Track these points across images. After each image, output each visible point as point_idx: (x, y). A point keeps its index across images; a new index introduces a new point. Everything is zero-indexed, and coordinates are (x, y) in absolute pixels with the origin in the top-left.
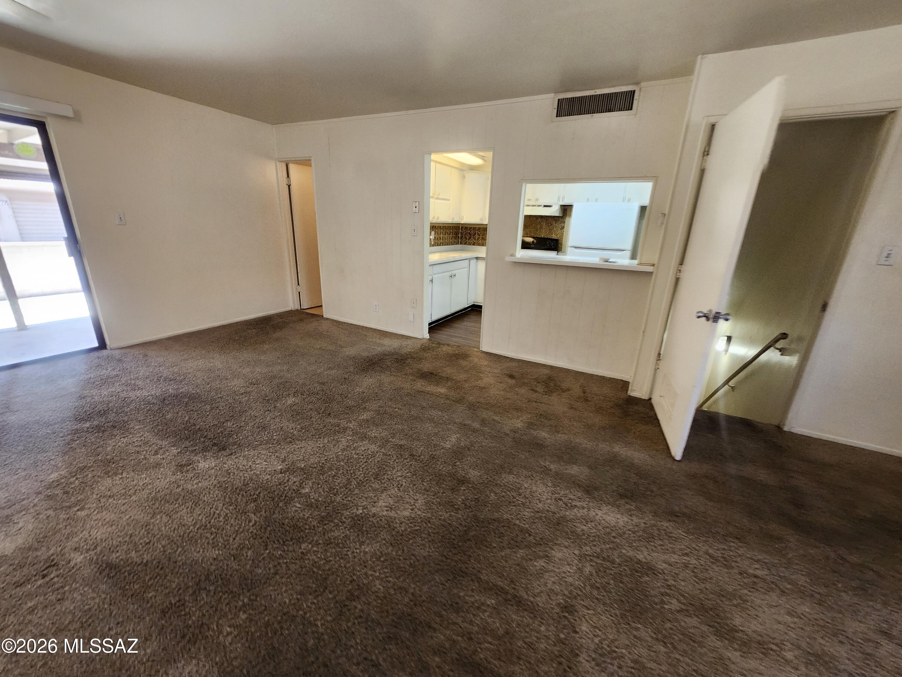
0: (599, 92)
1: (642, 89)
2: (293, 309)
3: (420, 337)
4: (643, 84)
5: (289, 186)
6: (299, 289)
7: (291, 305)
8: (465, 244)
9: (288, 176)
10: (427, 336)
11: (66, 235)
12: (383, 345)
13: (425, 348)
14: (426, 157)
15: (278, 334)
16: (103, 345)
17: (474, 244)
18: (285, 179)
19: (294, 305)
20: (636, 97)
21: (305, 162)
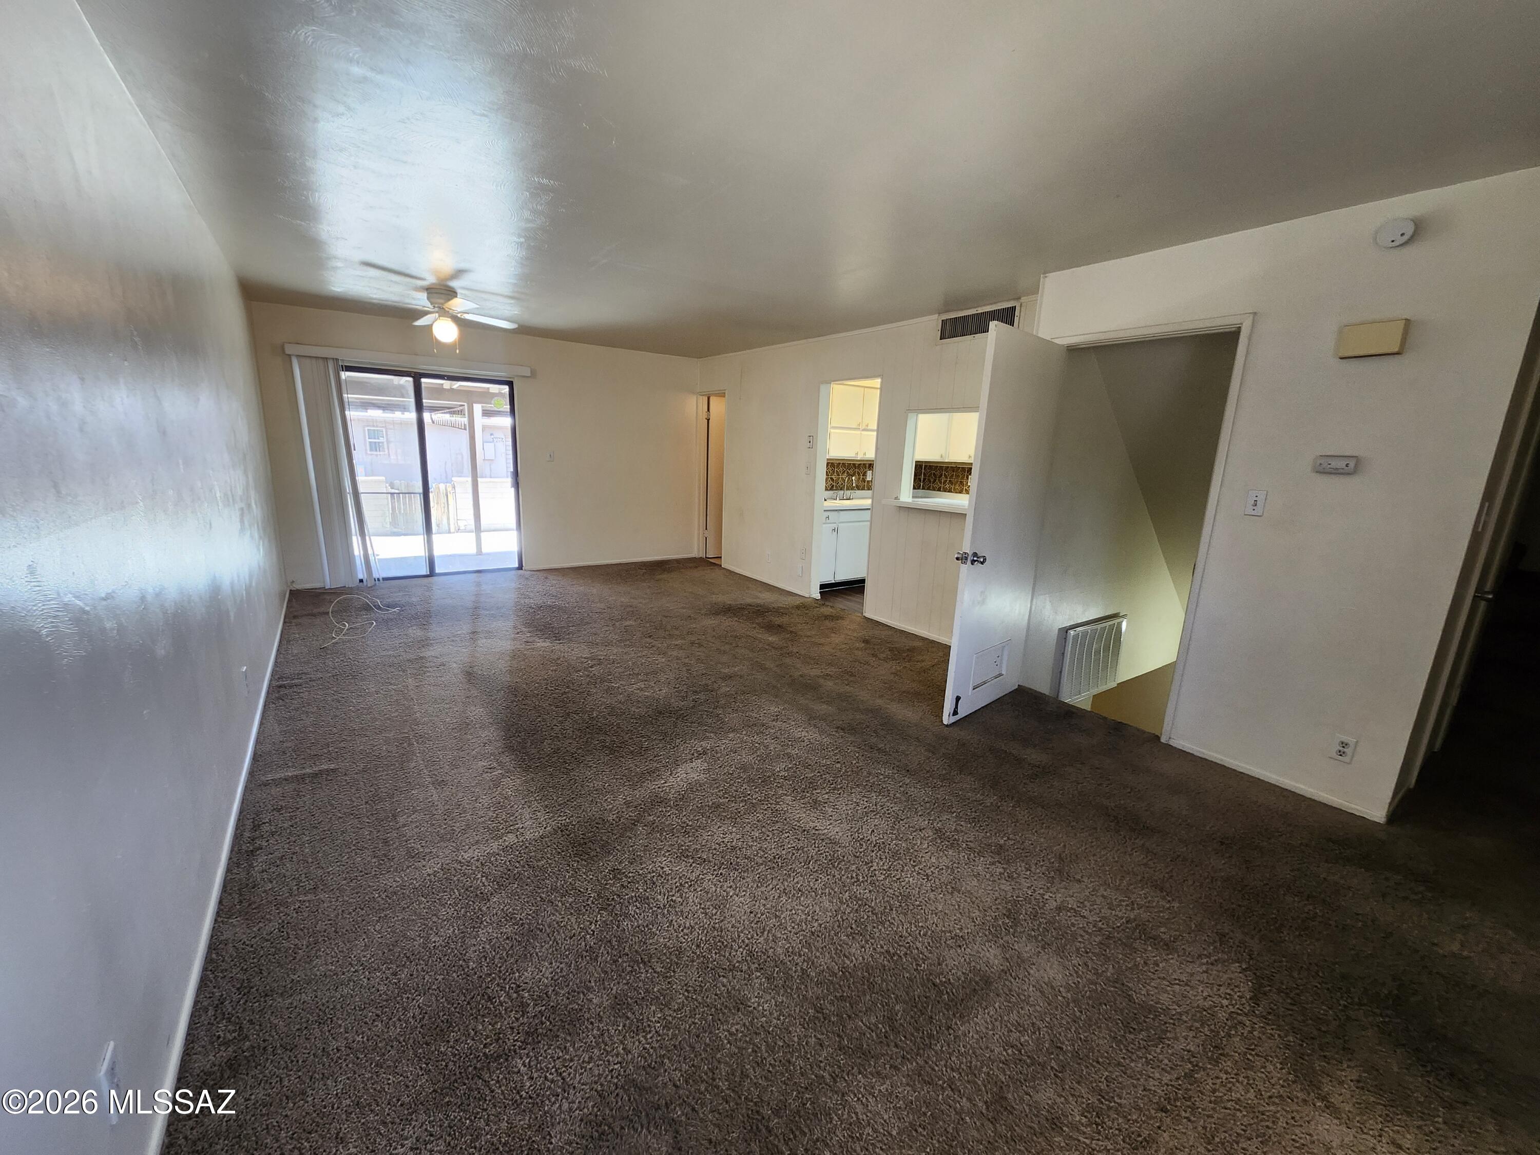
0: (980, 310)
1: (1023, 304)
2: (697, 556)
3: (807, 595)
4: (1023, 299)
5: (708, 420)
6: (707, 534)
7: (695, 552)
8: (928, 489)
9: (708, 410)
10: (818, 596)
11: (512, 470)
12: (757, 597)
13: (804, 606)
14: (823, 388)
15: (664, 576)
16: (520, 567)
17: (939, 490)
18: (705, 413)
19: (701, 553)
20: (1017, 313)
21: (722, 395)
